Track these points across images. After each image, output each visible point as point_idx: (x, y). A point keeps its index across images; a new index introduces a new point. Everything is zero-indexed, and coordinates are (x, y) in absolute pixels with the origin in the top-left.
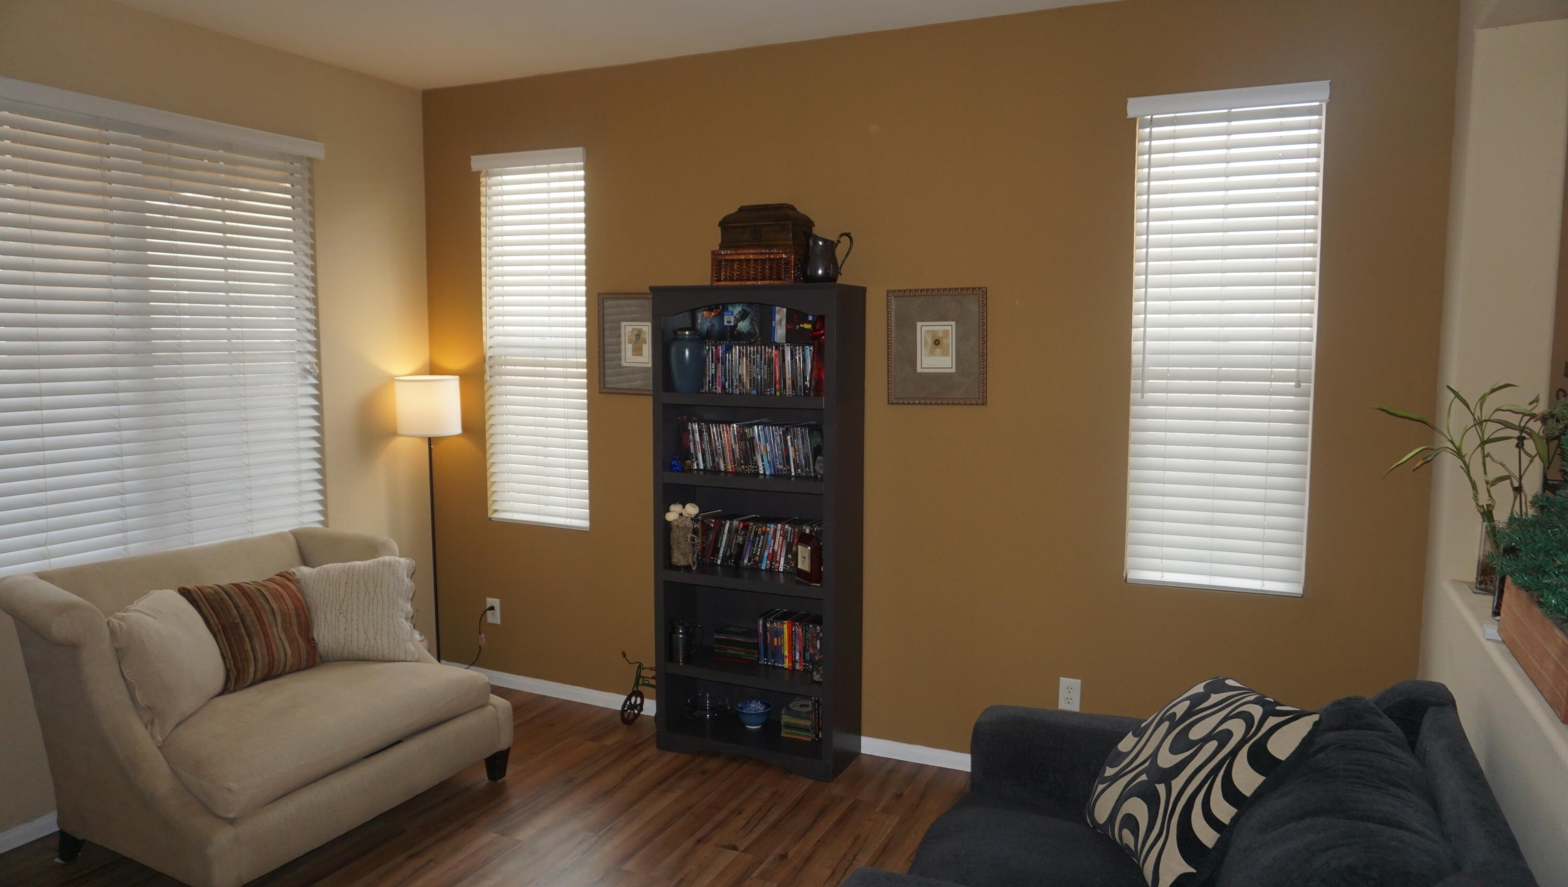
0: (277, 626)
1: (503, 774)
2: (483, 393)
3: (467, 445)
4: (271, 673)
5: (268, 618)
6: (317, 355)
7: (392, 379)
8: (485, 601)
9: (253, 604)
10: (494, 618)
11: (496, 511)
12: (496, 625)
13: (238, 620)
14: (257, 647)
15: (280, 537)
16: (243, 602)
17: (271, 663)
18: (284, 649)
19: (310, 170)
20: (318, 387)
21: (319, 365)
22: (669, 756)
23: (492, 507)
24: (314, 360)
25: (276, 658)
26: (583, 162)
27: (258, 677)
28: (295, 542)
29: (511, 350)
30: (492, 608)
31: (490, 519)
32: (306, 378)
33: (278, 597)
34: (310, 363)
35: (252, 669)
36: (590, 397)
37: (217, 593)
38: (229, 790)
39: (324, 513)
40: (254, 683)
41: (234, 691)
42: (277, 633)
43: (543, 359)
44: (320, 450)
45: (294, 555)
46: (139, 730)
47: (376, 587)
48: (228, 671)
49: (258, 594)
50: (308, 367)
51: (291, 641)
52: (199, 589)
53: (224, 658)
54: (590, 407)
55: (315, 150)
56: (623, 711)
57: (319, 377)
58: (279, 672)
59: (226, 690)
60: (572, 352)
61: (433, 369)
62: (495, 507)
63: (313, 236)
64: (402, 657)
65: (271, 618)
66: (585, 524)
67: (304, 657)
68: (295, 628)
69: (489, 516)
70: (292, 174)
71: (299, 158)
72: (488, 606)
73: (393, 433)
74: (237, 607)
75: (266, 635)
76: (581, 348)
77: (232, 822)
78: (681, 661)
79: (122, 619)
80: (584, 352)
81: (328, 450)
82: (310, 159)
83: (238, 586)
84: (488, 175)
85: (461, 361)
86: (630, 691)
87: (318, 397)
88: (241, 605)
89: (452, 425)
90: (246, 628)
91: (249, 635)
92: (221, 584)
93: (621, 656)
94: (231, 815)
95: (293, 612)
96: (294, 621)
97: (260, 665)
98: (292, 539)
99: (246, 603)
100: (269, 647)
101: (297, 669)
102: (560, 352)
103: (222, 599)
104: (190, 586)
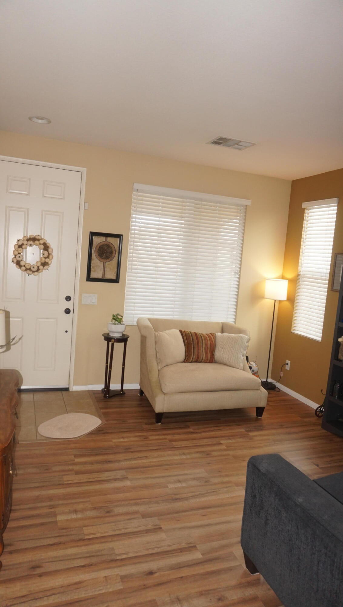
0: (203, 347)
1: (261, 416)
2: (296, 287)
3: (288, 304)
4: (197, 361)
5: (200, 344)
6: (240, 268)
7: (265, 279)
8: (286, 361)
9: (197, 339)
10: (288, 367)
11: (295, 330)
12: (288, 370)
13: (192, 342)
14: (195, 352)
15: (218, 323)
16: (195, 338)
17: (198, 358)
18: (203, 356)
19: (246, 209)
20: (239, 278)
21: (240, 271)
22: (324, 431)
23: (293, 328)
24: (239, 270)
25: (200, 357)
26: (337, 203)
27: (193, 361)
28: (221, 326)
29: (307, 273)
30: (287, 364)
31: (292, 332)
32: (236, 275)
33: (206, 339)
34: (237, 271)
35: (192, 358)
36: (328, 292)
37: (189, 333)
38: (166, 385)
39: (235, 319)
40: (191, 362)
41: (186, 362)
42: (202, 349)
43: (317, 277)
44: (237, 299)
45: (219, 329)
46: (155, 363)
47: (235, 343)
48: (186, 356)
49: (200, 336)
50: (237, 272)
51: (206, 353)
52: (185, 331)
53: (186, 352)
54: (328, 296)
55: (248, 202)
56: (316, 410)
57: (240, 275)
58: (200, 361)
59: (184, 362)
60: (324, 275)
61: (283, 278)
62: (294, 328)
63: (244, 230)
64: (238, 367)
65: (202, 345)
66: (319, 339)
67: (209, 359)
68: (209, 350)
69: (292, 331)
70: (240, 211)
71: (242, 206)
72: (287, 363)
73: (262, 297)
74: (193, 339)
75: (198, 349)
76: (328, 273)
77: (164, 394)
78: (336, 397)
79: (159, 333)
80: (328, 275)
81: (239, 299)
82: (246, 206)
83: (195, 333)
84: (309, 210)
85: (290, 275)
86: (322, 404)
87: (239, 282)
88: (194, 338)
89: (283, 297)
90: (193, 345)
91: (194, 348)
92: (191, 331)
93: (321, 390)
94: (165, 392)
95: (209, 345)
96: (209, 347)
97: (194, 357)
98: (221, 325)
99: (196, 338)
100: (198, 353)
101: (206, 362)
102: (312, 273)
103: (189, 336)
104: (183, 330)
